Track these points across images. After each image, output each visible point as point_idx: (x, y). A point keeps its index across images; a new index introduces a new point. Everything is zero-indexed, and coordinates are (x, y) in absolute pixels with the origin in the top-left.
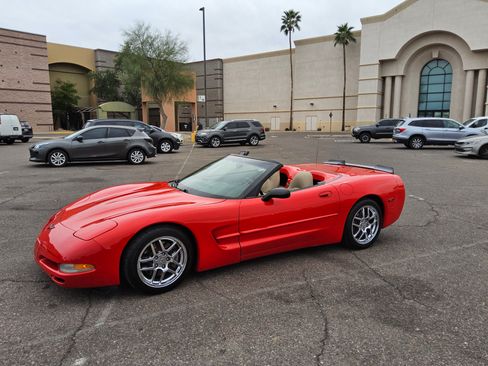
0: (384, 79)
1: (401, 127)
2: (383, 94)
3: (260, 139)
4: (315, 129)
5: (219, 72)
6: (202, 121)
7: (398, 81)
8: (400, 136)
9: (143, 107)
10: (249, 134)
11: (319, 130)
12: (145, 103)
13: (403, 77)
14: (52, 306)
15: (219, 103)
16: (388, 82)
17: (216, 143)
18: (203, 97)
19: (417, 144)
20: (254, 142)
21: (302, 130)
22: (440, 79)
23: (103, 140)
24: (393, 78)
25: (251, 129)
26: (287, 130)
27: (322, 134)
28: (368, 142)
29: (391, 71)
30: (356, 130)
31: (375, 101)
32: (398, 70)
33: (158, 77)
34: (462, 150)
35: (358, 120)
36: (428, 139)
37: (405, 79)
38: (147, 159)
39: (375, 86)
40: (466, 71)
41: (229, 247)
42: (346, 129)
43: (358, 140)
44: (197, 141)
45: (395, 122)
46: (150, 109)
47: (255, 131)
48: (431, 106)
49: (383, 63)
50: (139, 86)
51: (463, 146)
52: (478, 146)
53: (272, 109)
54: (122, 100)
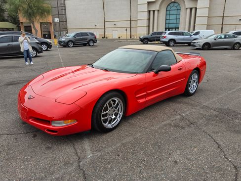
0: (149, 11)
1: (165, 36)
2: (149, 20)
3: (94, 43)
4: (117, 37)
5: (63, 5)
6: (57, 34)
7: (156, 12)
8: (164, 40)
9: (21, 25)
10: (88, 40)
11: (119, 38)
12: (22, 23)
13: (158, 10)
14: (48, 148)
15: (65, 23)
16: (152, 13)
17: (71, 45)
18: (58, 19)
19: (172, 43)
20: (91, 44)
21: (110, 38)
22: (175, 12)
23: (11, 43)
24: (154, 11)
25: (90, 37)
26: (103, 38)
27: (121, 40)
28: (147, 44)
29: (153, 8)
30: (141, 37)
31: (145, 23)
32: (156, 7)
33: (30, 7)
34: (195, 46)
35: (138, 33)
36: (177, 41)
37: (160, 12)
38: (38, 55)
39: (145, 15)
40: (187, 8)
41: (141, 101)
42: (132, 37)
43: (142, 43)
44: (59, 44)
45: (161, 33)
46: (25, 27)
47: (92, 38)
48: (171, 26)
49: (149, 3)
50: (17, 12)
51: (195, 44)
52: (202, 44)
53: (94, 27)
54: (7, 21)
